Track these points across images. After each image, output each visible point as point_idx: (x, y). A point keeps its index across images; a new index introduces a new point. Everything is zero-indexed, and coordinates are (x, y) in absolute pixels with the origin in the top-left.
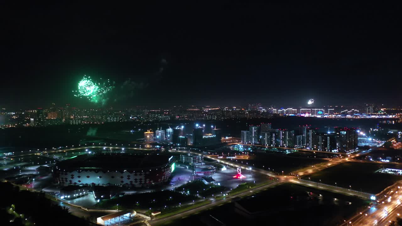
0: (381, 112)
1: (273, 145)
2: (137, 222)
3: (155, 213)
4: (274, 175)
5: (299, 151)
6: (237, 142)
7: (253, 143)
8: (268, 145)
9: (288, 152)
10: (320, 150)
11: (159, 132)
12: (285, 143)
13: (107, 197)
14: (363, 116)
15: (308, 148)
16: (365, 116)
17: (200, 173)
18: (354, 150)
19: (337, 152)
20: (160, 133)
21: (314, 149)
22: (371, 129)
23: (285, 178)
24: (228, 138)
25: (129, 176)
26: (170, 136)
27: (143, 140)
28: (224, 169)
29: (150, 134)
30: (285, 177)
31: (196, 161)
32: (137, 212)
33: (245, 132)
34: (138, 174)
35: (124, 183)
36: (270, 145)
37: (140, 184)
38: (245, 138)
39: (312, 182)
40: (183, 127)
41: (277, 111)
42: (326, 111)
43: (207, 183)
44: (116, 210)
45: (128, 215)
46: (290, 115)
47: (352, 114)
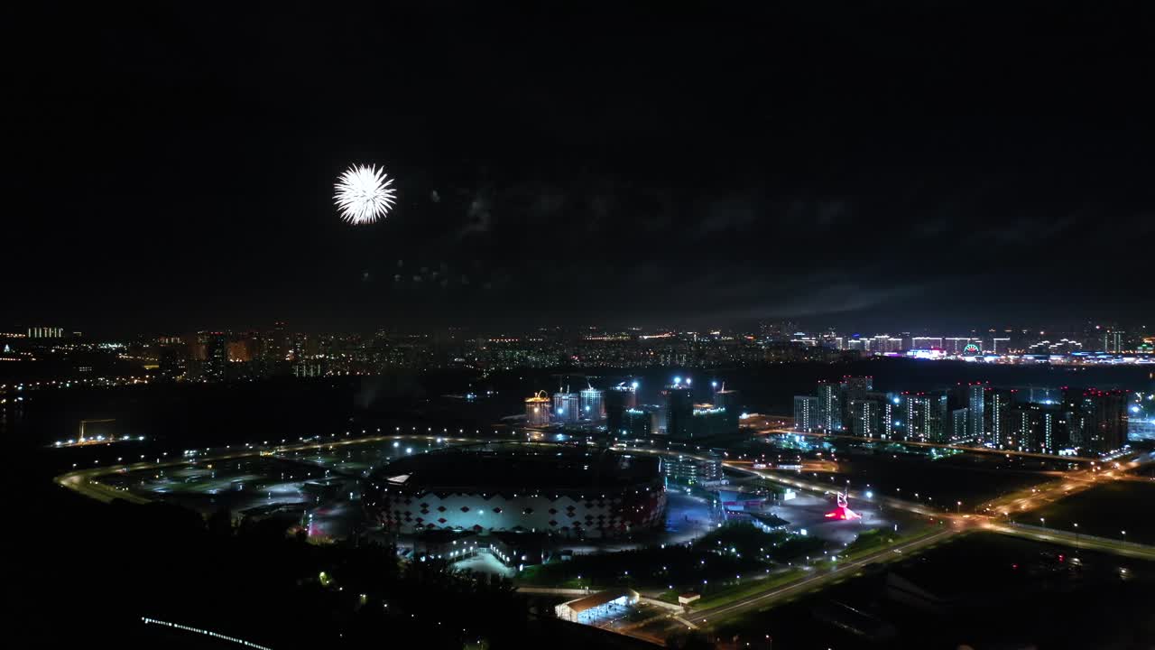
0: (1144, 349)
1: (887, 436)
2: (656, 618)
3: (688, 597)
4: (934, 511)
5: (966, 451)
6: (782, 427)
7: (828, 431)
8: (871, 435)
9: (938, 454)
10: (1024, 449)
11: (564, 397)
12: (922, 429)
13: (534, 560)
14: (1099, 359)
15: (988, 445)
16: (1104, 359)
17: (733, 504)
18: (1121, 451)
19: (1073, 455)
20: (565, 400)
21: (1007, 447)
22: (1139, 395)
23: (966, 520)
24: (748, 416)
25: (571, 509)
26: (590, 411)
27: (523, 420)
28: (789, 496)
29: (541, 403)
30: (967, 516)
31: (704, 475)
32: (642, 596)
33: (806, 401)
34: (595, 502)
35: (558, 526)
36: (877, 436)
37: (600, 528)
38: (806, 415)
39: (1049, 530)
40: (635, 385)
41: (845, 343)
42: (988, 345)
43: (769, 529)
44: (584, 589)
45: (622, 601)
46: (886, 354)
47: (1062, 351)
